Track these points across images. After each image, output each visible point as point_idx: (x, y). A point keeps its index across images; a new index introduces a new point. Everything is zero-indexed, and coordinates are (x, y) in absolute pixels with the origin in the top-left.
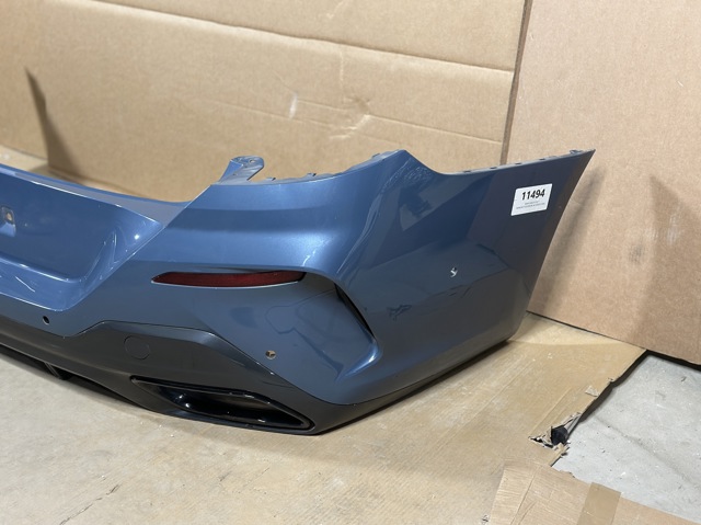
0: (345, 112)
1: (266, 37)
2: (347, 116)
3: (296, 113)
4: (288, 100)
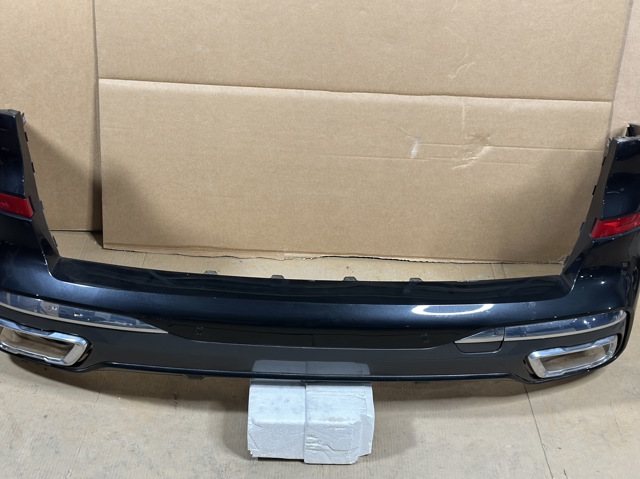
0: (466, 147)
1: (384, 97)
2: (467, 150)
3: (418, 154)
4: (410, 144)
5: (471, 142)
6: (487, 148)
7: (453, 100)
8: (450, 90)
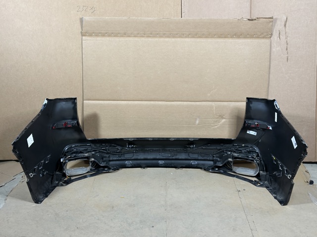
5: (218, 118)
6: (224, 120)
7: (210, 103)
8: (209, 99)
